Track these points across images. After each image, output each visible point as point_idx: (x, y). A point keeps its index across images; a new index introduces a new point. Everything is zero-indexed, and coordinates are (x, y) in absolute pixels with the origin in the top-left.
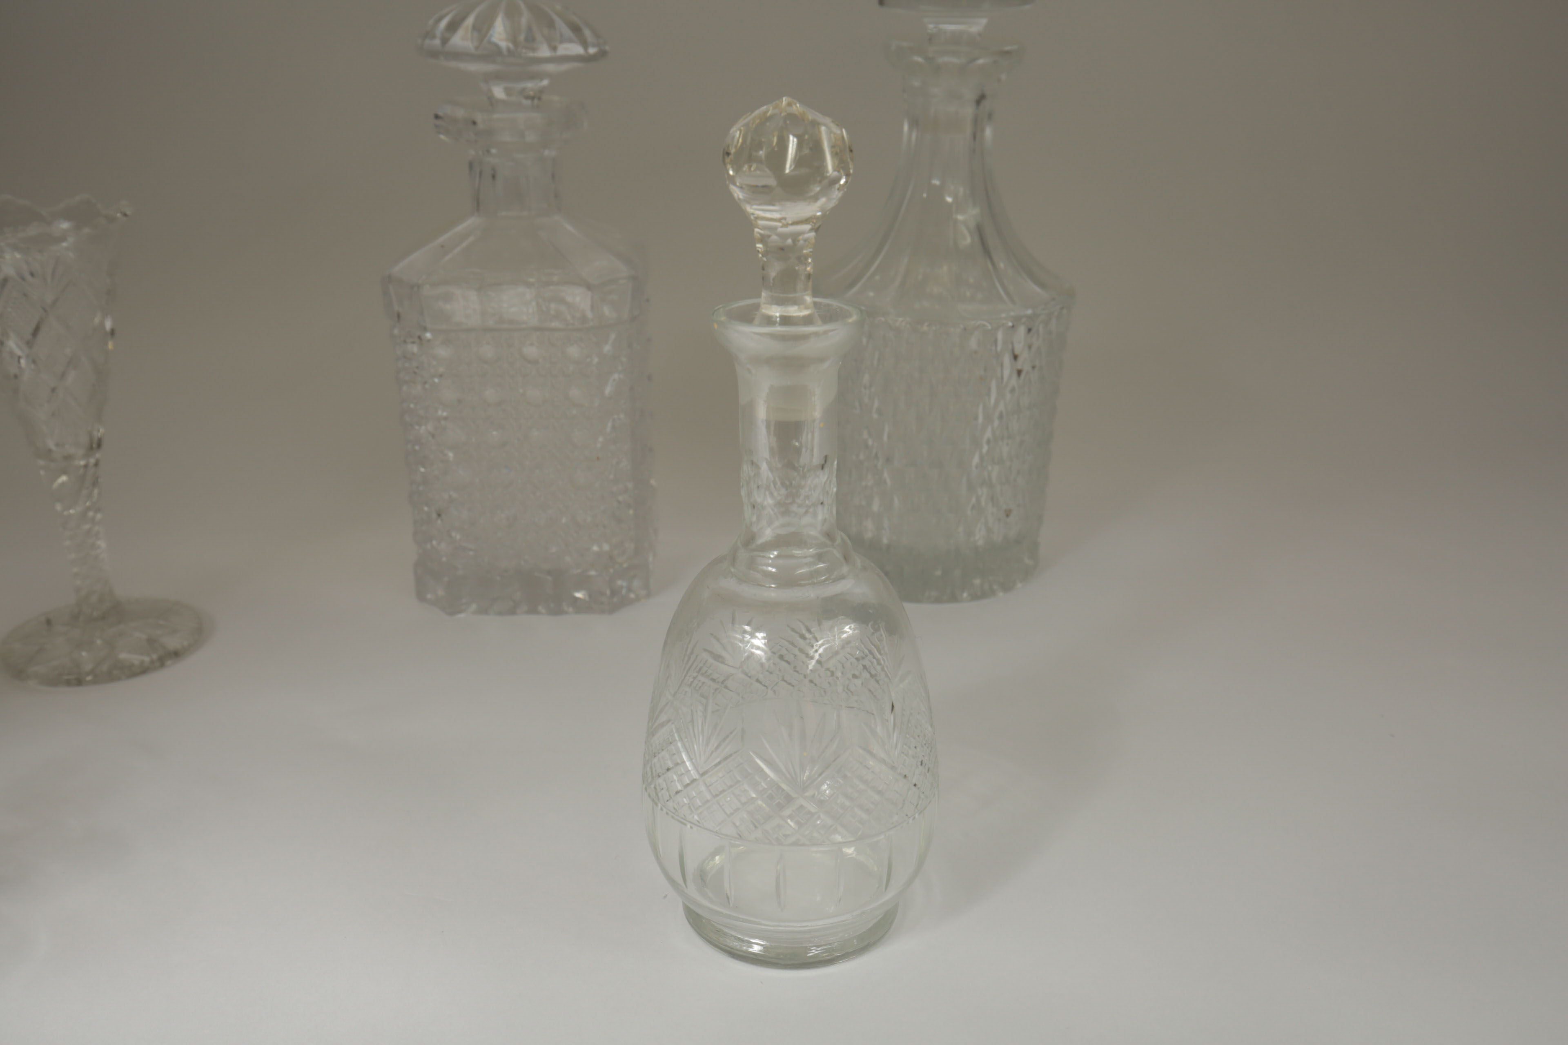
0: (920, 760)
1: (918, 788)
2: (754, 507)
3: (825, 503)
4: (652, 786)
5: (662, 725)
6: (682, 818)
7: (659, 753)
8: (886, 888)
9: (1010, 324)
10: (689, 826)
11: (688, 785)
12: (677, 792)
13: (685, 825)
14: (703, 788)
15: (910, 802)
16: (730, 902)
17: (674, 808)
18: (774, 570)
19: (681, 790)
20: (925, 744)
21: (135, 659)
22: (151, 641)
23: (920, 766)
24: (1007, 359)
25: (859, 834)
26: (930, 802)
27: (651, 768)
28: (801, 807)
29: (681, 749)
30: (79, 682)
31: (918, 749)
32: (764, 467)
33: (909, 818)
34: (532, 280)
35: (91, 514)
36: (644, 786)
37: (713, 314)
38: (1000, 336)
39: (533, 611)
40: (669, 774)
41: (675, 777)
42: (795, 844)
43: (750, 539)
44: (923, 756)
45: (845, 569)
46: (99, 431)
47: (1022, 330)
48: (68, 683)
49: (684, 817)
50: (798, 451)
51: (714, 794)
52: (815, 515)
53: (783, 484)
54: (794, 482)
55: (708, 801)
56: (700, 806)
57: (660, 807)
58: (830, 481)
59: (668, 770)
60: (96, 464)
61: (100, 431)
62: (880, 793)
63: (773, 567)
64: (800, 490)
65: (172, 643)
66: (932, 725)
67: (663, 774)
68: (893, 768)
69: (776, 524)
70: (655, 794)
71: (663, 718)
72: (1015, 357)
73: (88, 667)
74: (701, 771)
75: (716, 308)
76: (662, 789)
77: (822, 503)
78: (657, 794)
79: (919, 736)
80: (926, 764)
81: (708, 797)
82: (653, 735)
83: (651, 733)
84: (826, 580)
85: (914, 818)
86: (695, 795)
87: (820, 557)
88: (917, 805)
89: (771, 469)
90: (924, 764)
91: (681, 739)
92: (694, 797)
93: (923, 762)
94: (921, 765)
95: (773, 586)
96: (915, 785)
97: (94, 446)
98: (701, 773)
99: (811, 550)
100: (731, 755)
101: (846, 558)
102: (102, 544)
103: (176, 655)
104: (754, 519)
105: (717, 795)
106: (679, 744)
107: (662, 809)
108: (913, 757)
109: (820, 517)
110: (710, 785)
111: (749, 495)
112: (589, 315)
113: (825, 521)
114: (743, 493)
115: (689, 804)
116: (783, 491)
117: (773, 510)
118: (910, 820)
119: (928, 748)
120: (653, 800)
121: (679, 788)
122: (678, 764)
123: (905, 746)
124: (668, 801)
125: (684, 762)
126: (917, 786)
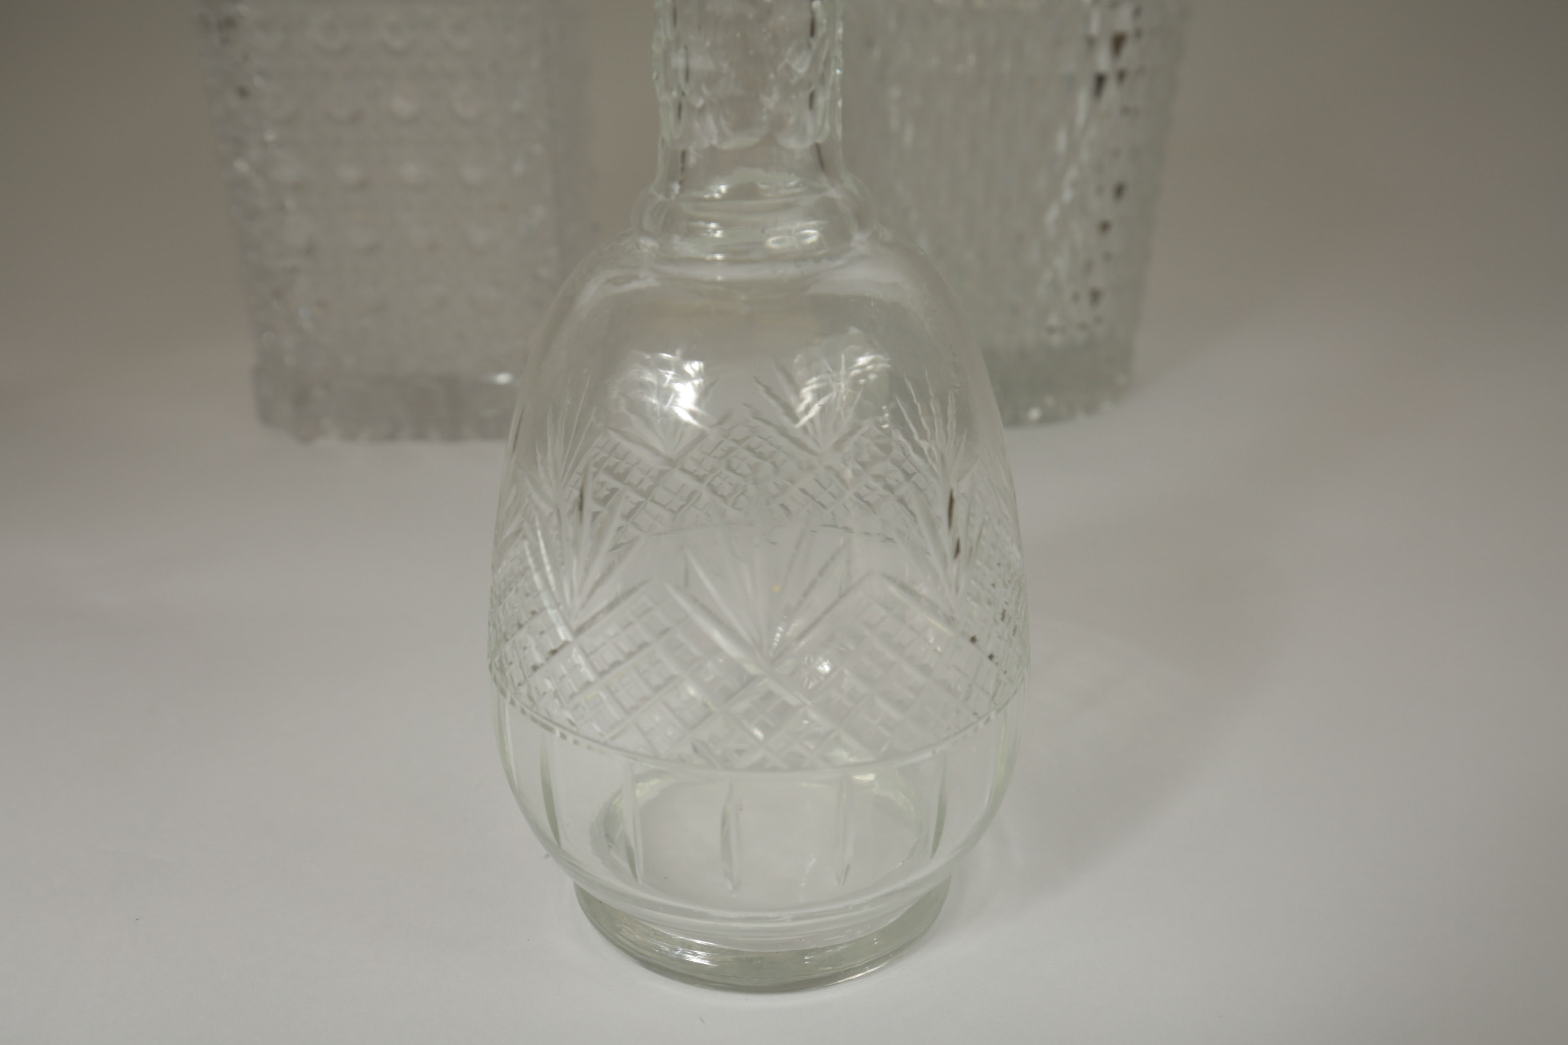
0: (1001, 611)
1: (997, 664)
6: (545, 718)
8: (935, 849)
12: (535, 668)
13: (551, 730)
14: (580, 659)
15: (982, 689)
16: (638, 873)
19: (542, 665)
23: (1000, 622)
24: (1104, 52)
25: (884, 749)
26: (1016, 692)
28: (769, 695)
33: (980, 719)
36: (488, 661)
39: (420, 435)
40: (522, 634)
42: (759, 767)
44: (1006, 603)
55: (588, 684)
62: (925, 669)
66: (1020, 548)
68: (950, 620)
74: (575, 624)
81: (590, 676)
85: (988, 720)
86: (565, 672)
88: (994, 695)
90: (1006, 619)
93: (1006, 614)
94: (1003, 619)
96: (991, 657)
118: (981, 724)
123: (973, 582)
124: (520, 684)
125: (543, 609)
126: (996, 660)
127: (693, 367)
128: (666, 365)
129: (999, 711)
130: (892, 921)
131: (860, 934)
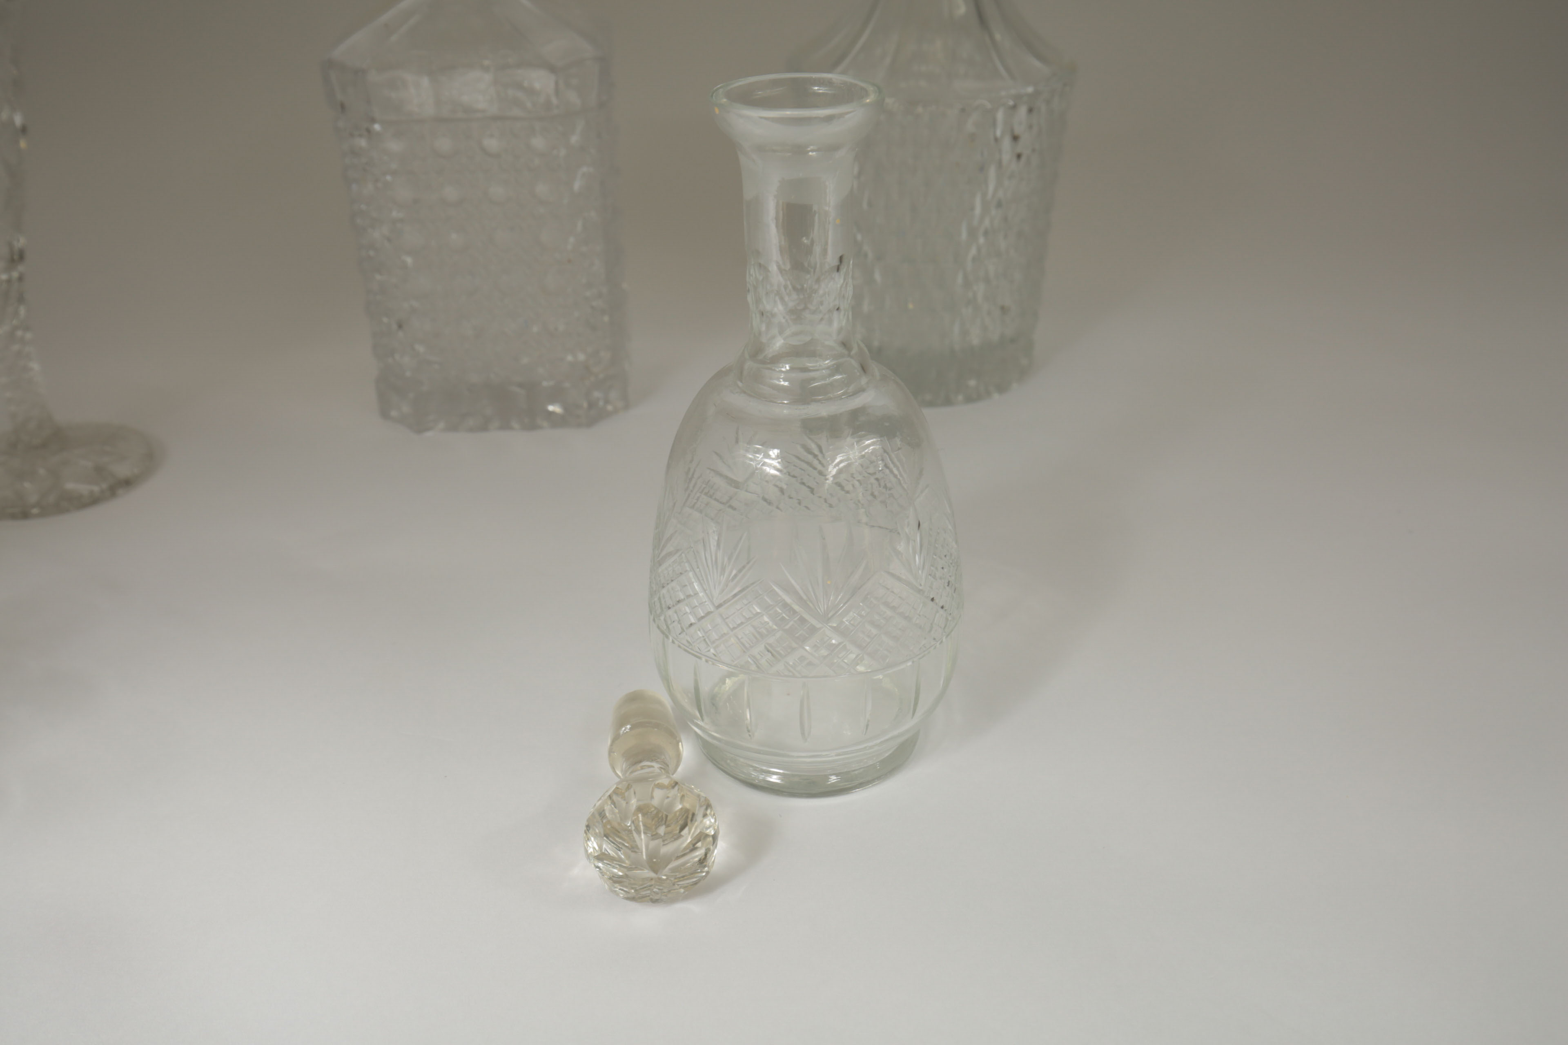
2: (763, 314)
3: (842, 308)
4: (662, 618)
5: (670, 554)
6: (697, 652)
7: (668, 584)
9: (1011, 103)
10: (704, 659)
11: (702, 618)
13: (700, 658)
17: (688, 642)
18: (786, 384)
19: (695, 623)
20: (951, 564)
21: (83, 489)
22: (100, 471)
24: (1007, 143)
27: (659, 599)
29: (693, 580)
30: (25, 515)
31: (945, 570)
32: (774, 268)
33: (937, 641)
34: (486, 62)
35: (19, 333)
36: (652, 617)
37: (712, 96)
38: (1000, 115)
41: (688, 610)
43: (757, 351)
45: (864, 381)
46: (18, 241)
47: (1023, 110)
48: (13, 517)
49: (698, 651)
50: (809, 251)
51: (732, 627)
52: (830, 322)
53: (794, 288)
54: (805, 286)
56: (717, 640)
57: (671, 640)
58: (847, 284)
59: (679, 602)
60: (21, 279)
61: (21, 242)
63: (785, 380)
64: (813, 295)
65: (122, 470)
67: (674, 606)
69: (788, 332)
70: (665, 627)
71: (670, 548)
72: (1015, 138)
73: (33, 499)
74: (717, 603)
75: (715, 88)
76: (674, 622)
77: (838, 309)
78: (668, 627)
79: (945, 556)
80: (952, 585)
82: (660, 565)
83: (657, 562)
84: (843, 394)
85: (942, 642)
87: (836, 369)
89: (781, 270)
90: (950, 584)
91: (693, 569)
92: (710, 630)
95: (786, 402)
96: (942, 607)
97: (16, 257)
98: (716, 605)
99: (827, 362)
100: (747, 587)
101: (864, 369)
102: (35, 366)
103: (128, 483)
104: (763, 328)
105: (734, 628)
106: (691, 574)
107: (673, 642)
108: (941, 578)
109: (836, 325)
110: (727, 618)
111: (758, 301)
112: (554, 101)
113: (840, 330)
114: (750, 298)
115: (703, 637)
116: (794, 296)
117: (784, 318)
119: (954, 566)
120: (663, 633)
121: (693, 620)
122: (689, 596)
126: (945, 608)
127: (774, 453)
128: (758, 451)
129: (947, 636)
130: (887, 755)
131: (871, 762)
